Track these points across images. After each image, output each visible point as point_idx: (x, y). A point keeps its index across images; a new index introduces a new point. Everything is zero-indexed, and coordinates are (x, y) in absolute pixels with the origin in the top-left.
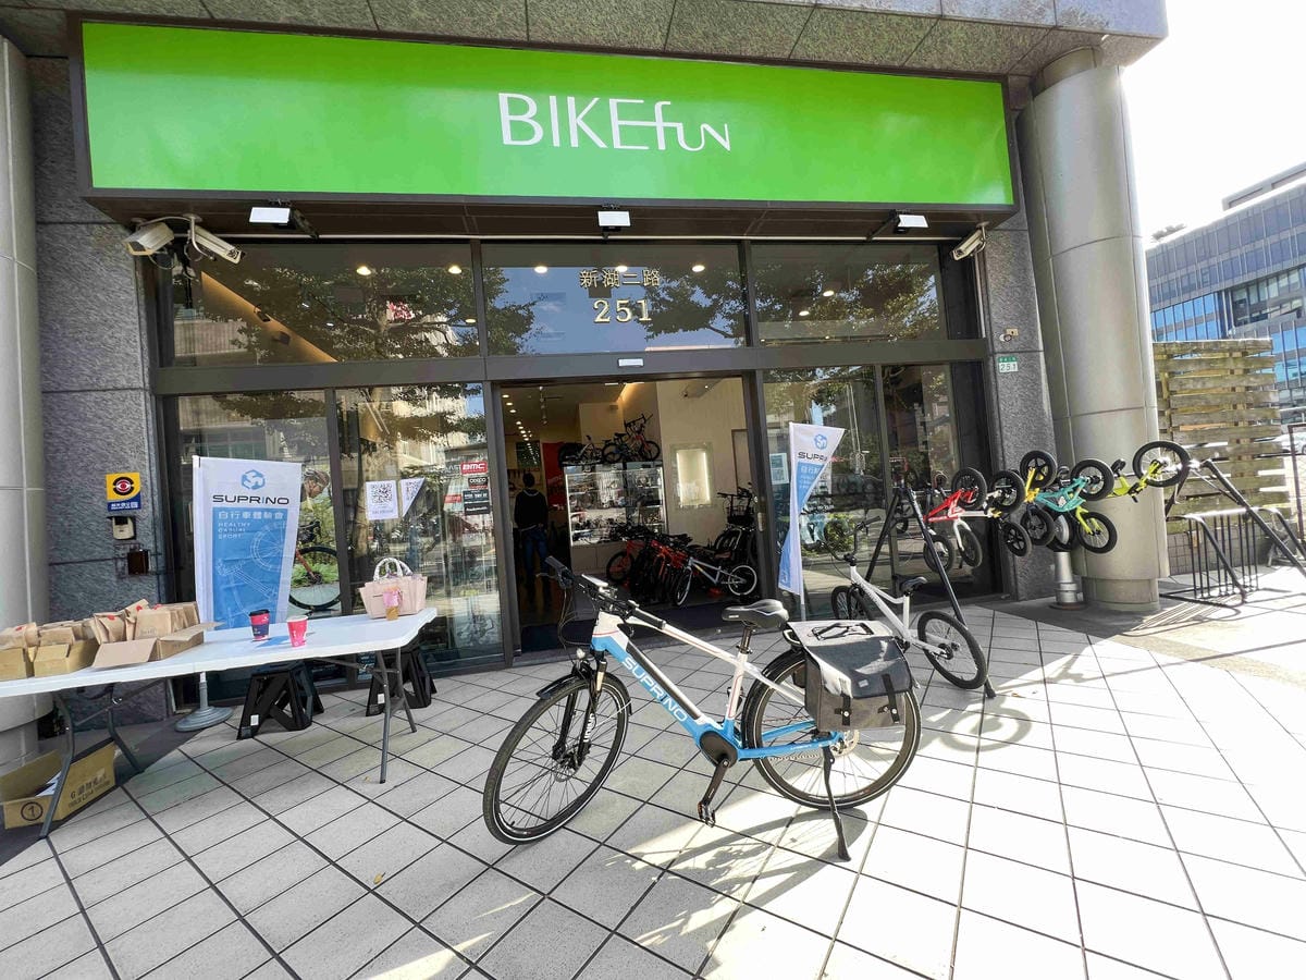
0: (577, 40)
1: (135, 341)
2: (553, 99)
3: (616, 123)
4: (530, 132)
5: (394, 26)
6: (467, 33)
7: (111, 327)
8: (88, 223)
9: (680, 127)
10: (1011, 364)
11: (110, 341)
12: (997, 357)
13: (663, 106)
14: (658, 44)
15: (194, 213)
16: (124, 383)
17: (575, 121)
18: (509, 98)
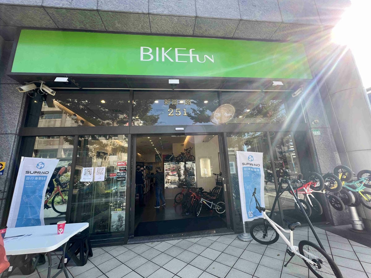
0: (166, 32)
1: (17, 119)
2: (157, 48)
3: (177, 54)
4: (149, 57)
5: (111, 29)
6: (133, 31)
7: (11, 114)
8: (12, 84)
9: (197, 56)
10: (318, 132)
11: (9, 119)
12: (312, 129)
13: (192, 50)
14: (191, 33)
15: (43, 81)
16: (9, 132)
17: (164, 54)
18: (143, 48)
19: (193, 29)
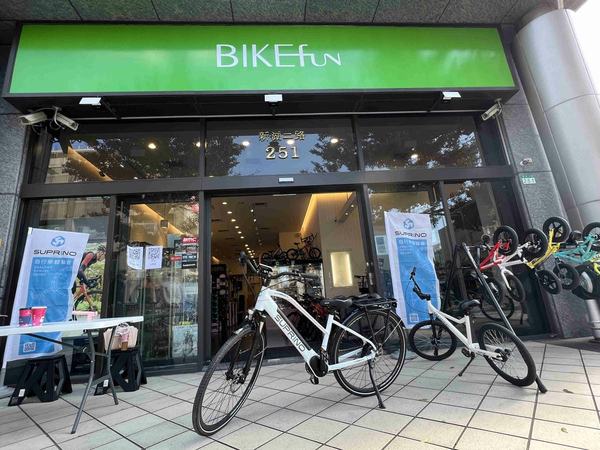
2: (244, 46)
3: (277, 54)
4: (231, 61)
5: (167, 18)
6: (203, 19)
9: (312, 55)
10: (531, 179)
12: (520, 175)
13: (303, 47)
14: (301, 18)
15: (58, 106)
17: (256, 55)
18: (221, 47)
19: (304, 12)
